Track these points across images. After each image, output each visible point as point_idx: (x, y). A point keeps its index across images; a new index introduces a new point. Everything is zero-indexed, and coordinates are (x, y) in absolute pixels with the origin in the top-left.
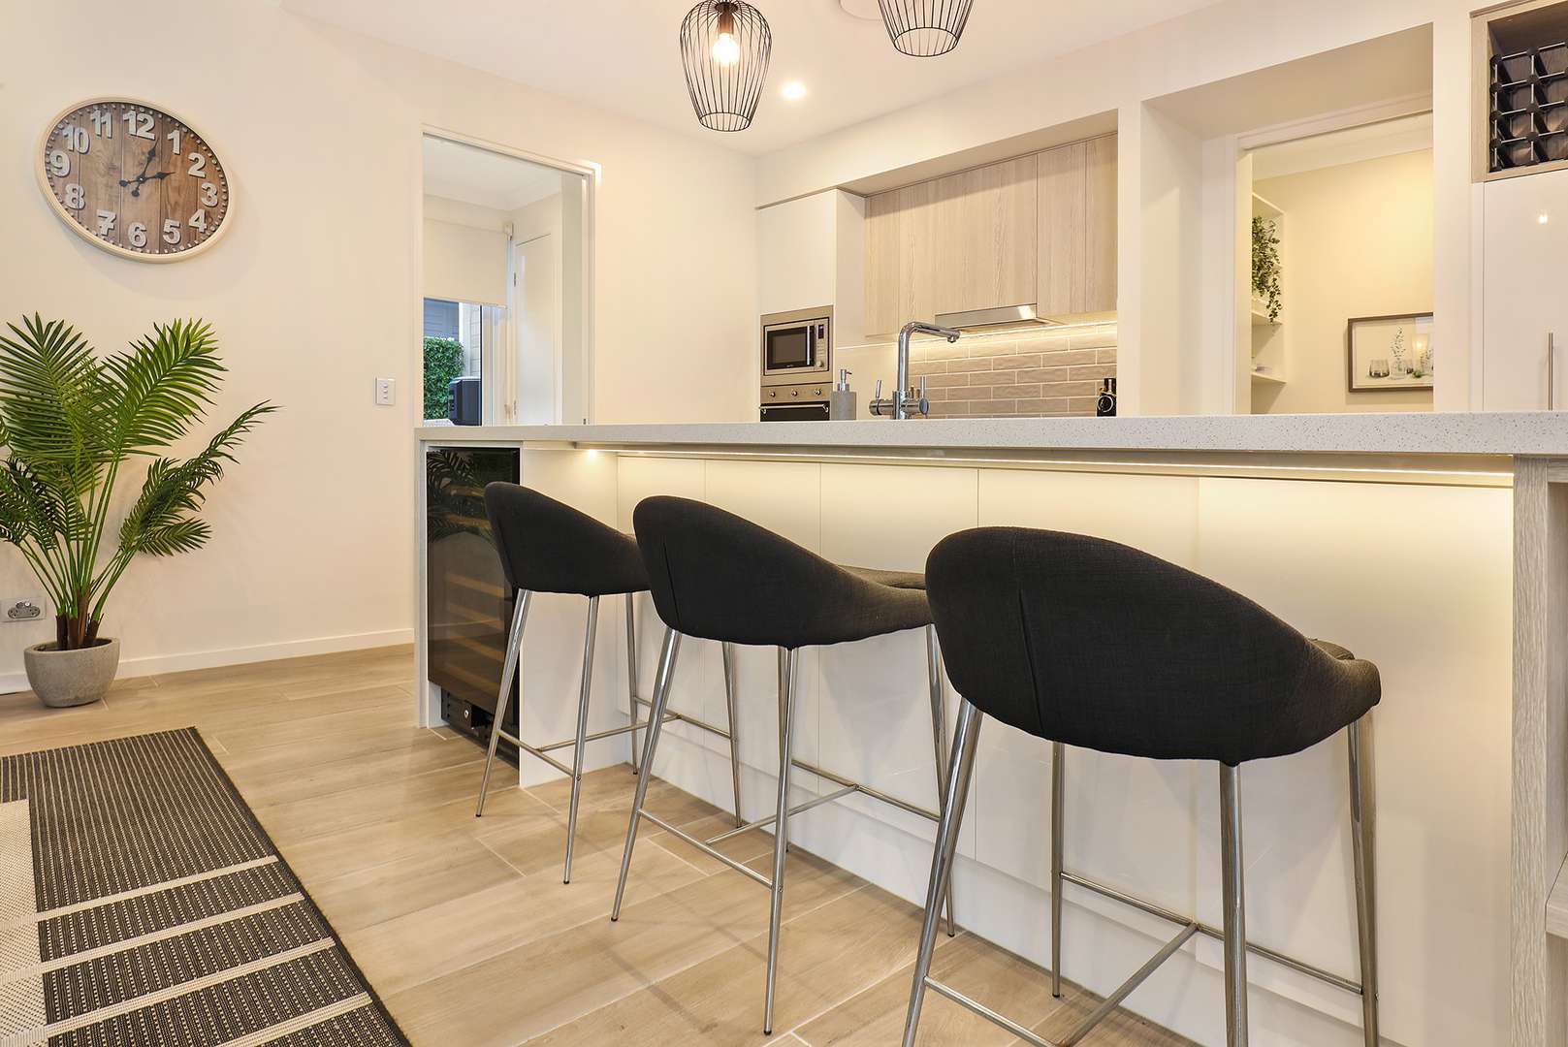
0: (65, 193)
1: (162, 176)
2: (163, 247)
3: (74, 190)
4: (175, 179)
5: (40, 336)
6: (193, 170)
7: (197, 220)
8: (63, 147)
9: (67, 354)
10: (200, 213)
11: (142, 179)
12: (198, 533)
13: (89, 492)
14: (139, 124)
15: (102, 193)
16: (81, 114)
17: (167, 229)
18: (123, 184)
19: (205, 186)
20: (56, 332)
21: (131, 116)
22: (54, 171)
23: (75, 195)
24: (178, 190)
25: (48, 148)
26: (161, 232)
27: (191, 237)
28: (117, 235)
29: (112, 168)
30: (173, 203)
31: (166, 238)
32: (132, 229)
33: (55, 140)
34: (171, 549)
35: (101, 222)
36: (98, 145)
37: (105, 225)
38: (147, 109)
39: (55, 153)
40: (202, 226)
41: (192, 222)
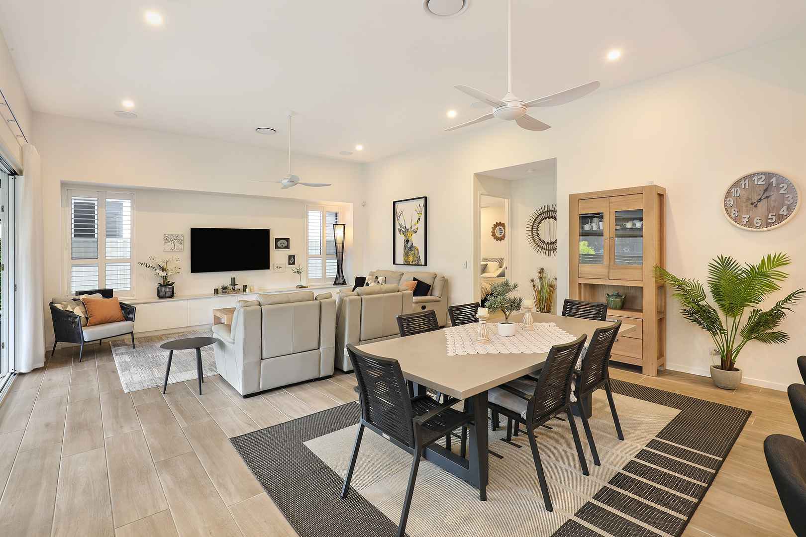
0: (731, 212)
1: (767, 197)
2: (768, 224)
3: (734, 210)
4: (773, 198)
5: (723, 262)
6: (782, 191)
7: (783, 211)
8: (731, 197)
9: (732, 267)
10: (785, 208)
11: (760, 200)
12: (784, 337)
13: (740, 315)
14: (759, 180)
15: (744, 208)
16: (737, 184)
17: (770, 217)
18: (752, 204)
19: (787, 196)
20: (728, 260)
21: (756, 178)
22: (728, 205)
23: (735, 212)
24: (775, 201)
25: (726, 198)
26: (767, 219)
27: (780, 218)
28: (750, 224)
29: (748, 199)
30: (772, 206)
31: (769, 221)
32: (755, 220)
33: (728, 194)
34: (771, 341)
35: (744, 220)
36: (743, 192)
37: (745, 221)
38: (762, 173)
39: (728, 199)
40: (785, 213)
41: (781, 212)
